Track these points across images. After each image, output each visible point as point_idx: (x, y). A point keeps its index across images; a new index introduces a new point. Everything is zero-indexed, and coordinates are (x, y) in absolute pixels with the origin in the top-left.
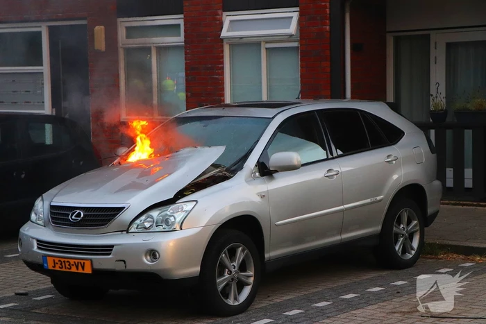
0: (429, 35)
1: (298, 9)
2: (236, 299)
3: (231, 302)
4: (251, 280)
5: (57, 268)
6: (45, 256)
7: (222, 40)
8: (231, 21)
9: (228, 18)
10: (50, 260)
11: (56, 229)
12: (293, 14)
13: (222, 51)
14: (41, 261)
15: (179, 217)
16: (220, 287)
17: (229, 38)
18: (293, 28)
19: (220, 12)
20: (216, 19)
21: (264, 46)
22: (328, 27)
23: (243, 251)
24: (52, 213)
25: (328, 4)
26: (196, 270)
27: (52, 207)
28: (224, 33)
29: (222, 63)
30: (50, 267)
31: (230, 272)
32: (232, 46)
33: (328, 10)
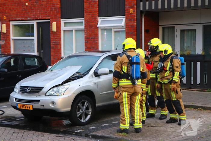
0: (174, 27)
1: (125, 16)
2: (84, 120)
3: (82, 120)
4: (90, 113)
5: (21, 108)
6: (17, 104)
7: (98, 28)
8: (101, 21)
9: (100, 19)
10: (19, 105)
11: (22, 95)
12: (123, 18)
13: (98, 32)
14: (16, 105)
15: (63, 90)
16: (78, 115)
17: (101, 27)
18: (123, 24)
19: (97, 17)
20: (96, 20)
21: (113, 30)
22: (136, 24)
23: (87, 103)
24: (21, 89)
25: (136, 15)
26: (69, 109)
27: (21, 86)
28: (99, 25)
29: (98, 36)
30: (19, 108)
31: (82, 110)
32: (102, 30)
33: (136, 17)
